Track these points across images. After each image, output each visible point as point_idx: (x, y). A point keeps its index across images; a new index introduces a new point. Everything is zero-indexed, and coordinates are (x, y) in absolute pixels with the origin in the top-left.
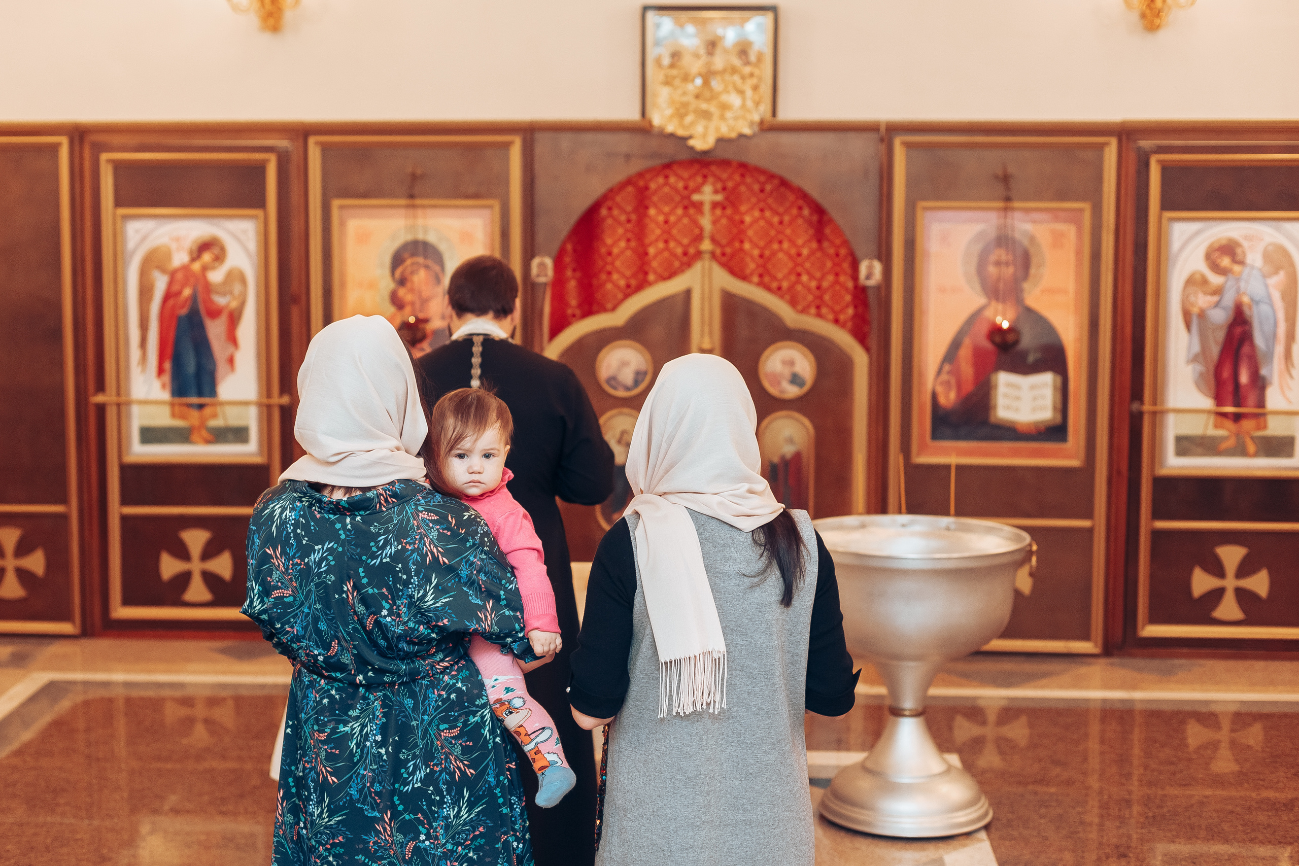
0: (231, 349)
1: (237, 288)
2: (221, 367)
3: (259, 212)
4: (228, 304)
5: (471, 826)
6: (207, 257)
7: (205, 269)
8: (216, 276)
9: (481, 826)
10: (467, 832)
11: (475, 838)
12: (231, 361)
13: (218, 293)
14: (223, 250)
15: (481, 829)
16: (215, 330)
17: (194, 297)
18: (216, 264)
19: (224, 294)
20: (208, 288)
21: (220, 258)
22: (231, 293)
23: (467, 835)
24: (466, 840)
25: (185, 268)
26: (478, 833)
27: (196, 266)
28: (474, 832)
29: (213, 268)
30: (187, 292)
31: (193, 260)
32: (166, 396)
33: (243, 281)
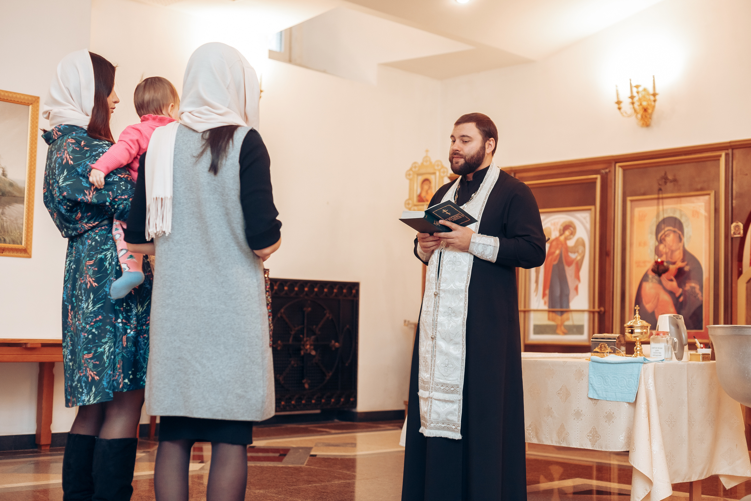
0: (577, 282)
1: (581, 249)
2: (572, 292)
3: (592, 207)
4: (577, 257)
5: (94, 314)
6: (567, 233)
7: (566, 239)
8: (571, 243)
9: (100, 315)
10: (92, 318)
11: (96, 322)
12: (576, 289)
13: (571, 252)
14: (575, 228)
15: (100, 317)
16: (570, 272)
17: (560, 255)
18: (572, 236)
19: (574, 253)
20: (567, 249)
21: (573, 233)
22: (578, 252)
23: (92, 319)
24: (91, 322)
25: (557, 239)
26: (98, 319)
27: (562, 238)
28: (96, 318)
29: (570, 239)
30: (557, 252)
31: (561, 235)
32: (546, 308)
33: (584, 245)
